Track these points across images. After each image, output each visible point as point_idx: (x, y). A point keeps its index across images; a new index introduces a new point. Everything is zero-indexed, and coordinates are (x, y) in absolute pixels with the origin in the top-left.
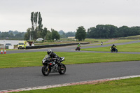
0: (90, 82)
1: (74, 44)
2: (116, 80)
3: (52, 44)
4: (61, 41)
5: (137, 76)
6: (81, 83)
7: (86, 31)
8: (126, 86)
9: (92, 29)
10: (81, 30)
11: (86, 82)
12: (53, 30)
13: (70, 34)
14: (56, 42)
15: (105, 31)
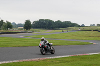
0: (33, 59)
1: (23, 32)
2: (52, 59)
3: (7, 31)
4: (14, 30)
5: (66, 56)
6: (27, 60)
7: (32, 23)
8: (58, 63)
9: (36, 22)
10: (28, 22)
11: (30, 60)
12: (8, 22)
13: (20, 25)
14: (9, 30)
15: (45, 24)
